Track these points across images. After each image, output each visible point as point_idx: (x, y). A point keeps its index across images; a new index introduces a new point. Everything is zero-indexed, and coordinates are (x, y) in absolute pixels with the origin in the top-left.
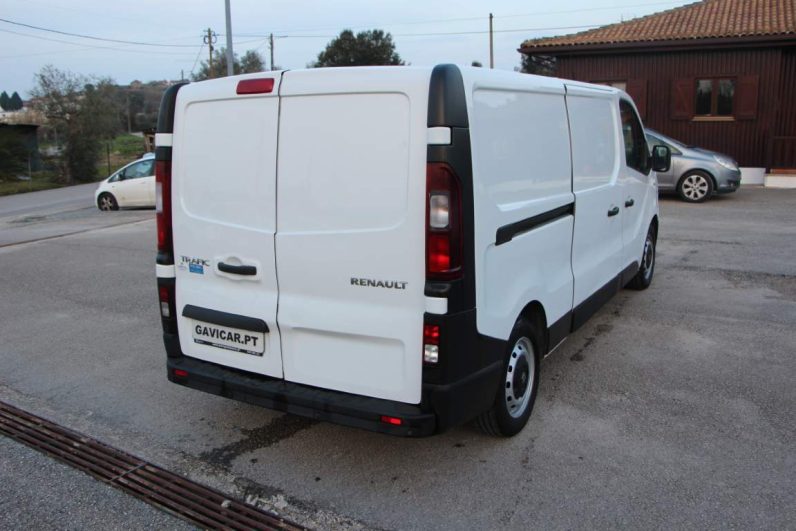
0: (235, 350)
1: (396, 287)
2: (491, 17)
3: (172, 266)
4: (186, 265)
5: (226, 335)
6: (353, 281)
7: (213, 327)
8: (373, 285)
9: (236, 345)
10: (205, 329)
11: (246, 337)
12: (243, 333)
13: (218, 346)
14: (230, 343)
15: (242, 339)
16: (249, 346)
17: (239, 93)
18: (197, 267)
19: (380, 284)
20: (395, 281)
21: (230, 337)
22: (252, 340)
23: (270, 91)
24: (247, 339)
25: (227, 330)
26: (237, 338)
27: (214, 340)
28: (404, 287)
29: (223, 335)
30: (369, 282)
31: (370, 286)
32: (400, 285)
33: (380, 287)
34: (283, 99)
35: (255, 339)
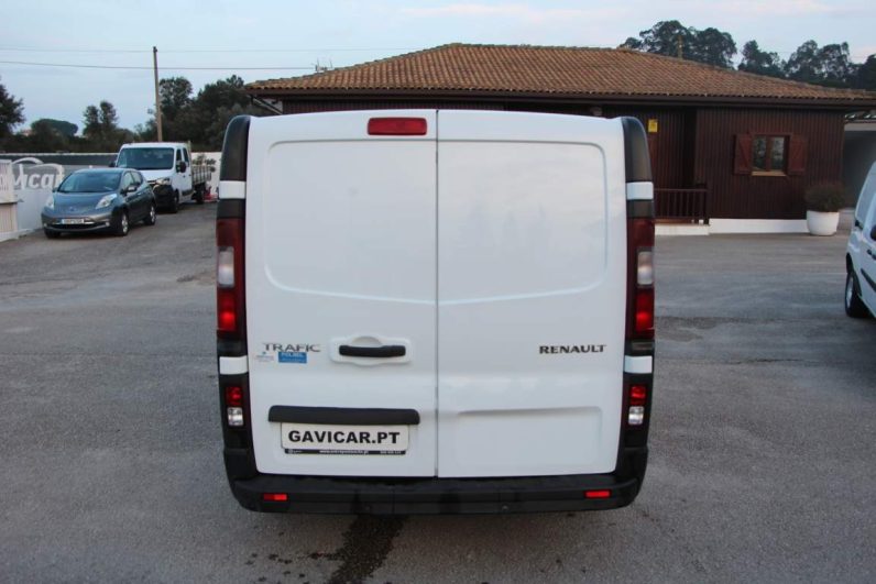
0: (362, 453)
1: (593, 350)
2: (155, 50)
3: (244, 358)
4: (275, 354)
5: (346, 437)
6: (543, 350)
7: (321, 429)
8: (567, 351)
9: (365, 446)
10: (308, 433)
11: (379, 434)
12: (373, 431)
13: (331, 452)
14: (352, 446)
15: (373, 437)
16: (387, 444)
17: (371, 133)
18: (293, 356)
19: (576, 349)
20: (591, 344)
21: (352, 437)
22: (390, 438)
23: (424, 134)
24: (381, 437)
25: (347, 430)
26: (365, 437)
27: (325, 445)
28: (602, 350)
29: (340, 437)
30: (563, 348)
31: (564, 353)
32: (597, 348)
33: (575, 353)
34: (440, 144)
35: (394, 435)
